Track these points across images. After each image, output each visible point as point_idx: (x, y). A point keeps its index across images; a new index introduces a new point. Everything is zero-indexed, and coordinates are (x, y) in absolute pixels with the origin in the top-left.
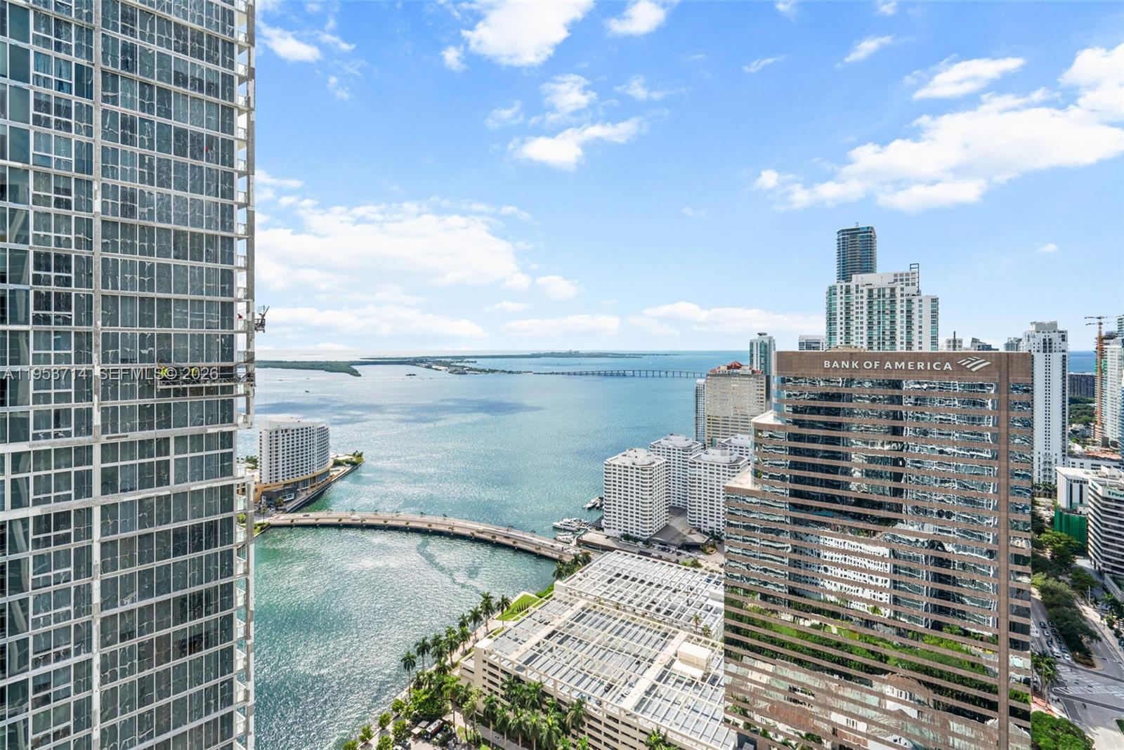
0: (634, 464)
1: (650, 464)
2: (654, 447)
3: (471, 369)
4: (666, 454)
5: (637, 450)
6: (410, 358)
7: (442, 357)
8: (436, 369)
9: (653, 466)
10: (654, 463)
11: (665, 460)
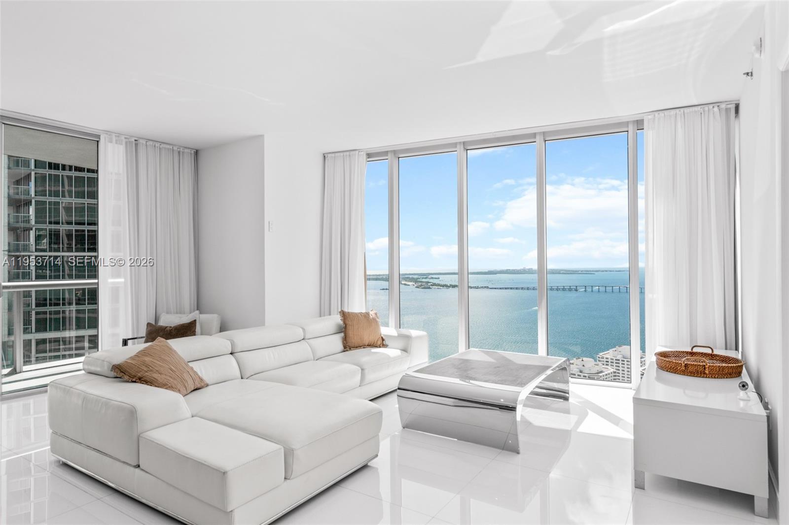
0: (581, 372)
1: (598, 373)
2: (603, 358)
3: (434, 285)
4: (615, 364)
5: (584, 359)
6: (384, 275)
7: (410, 274)
8: (405, 284)
9: (601, 374)
10: (601, 372)
11: (612, 370)
